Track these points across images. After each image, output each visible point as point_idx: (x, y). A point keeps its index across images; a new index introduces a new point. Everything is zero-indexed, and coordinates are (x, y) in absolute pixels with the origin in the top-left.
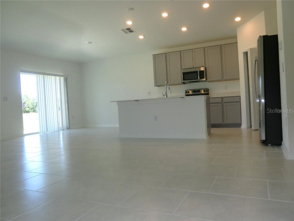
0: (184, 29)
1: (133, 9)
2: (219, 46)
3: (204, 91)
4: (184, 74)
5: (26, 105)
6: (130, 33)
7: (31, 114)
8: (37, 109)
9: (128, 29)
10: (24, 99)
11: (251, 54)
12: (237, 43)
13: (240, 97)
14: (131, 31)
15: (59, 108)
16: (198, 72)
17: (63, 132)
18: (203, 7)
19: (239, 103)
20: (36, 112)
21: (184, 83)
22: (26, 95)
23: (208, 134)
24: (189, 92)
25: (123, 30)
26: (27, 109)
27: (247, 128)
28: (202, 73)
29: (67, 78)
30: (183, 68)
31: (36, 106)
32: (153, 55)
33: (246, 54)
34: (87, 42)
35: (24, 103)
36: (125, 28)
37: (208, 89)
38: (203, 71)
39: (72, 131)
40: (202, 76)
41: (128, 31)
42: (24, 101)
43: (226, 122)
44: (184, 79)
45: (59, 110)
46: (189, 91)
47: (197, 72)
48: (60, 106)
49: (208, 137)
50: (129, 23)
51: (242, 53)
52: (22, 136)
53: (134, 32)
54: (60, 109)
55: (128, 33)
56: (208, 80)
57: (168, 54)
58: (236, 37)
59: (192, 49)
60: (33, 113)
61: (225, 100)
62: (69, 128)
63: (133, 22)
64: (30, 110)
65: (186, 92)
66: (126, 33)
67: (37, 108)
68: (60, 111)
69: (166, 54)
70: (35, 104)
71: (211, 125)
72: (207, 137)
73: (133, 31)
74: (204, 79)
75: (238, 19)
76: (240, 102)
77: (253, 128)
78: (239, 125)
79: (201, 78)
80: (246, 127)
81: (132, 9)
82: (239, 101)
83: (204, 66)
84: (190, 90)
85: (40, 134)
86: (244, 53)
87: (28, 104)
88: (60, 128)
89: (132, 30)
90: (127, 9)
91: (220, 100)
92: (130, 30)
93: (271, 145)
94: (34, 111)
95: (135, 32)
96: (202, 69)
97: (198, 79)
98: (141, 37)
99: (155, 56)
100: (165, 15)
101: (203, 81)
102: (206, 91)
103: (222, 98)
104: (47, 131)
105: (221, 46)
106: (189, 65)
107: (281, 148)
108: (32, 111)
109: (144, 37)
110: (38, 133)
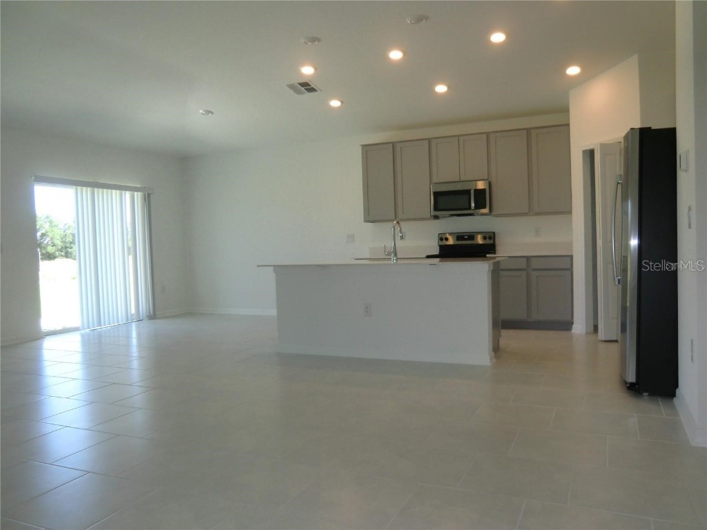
0: (441, 89)
1: (319, 40)
2: (525, 131)
3: (485, 238)
4: (437, 195)
5: (48, 239)
6: (308, 94)
7: (61, 262)
8: (75, 250)
9: (304, 85)
10: (42, 225)
11: (603, 156)
12: (568, 125)
13: (571, 257)
14: (312, 90)
15: (129, 249)
16: (472, 192)
17: (138, 328)
18: (491, 42)
19: (569, 272)
20: (71, 258)
21: (436, 217)
22: (47, 217)
23: (493, 353)
24: (447, 239)
25: (291, 87)
26: (50, 249)
27: (586, 334)
28: (480, 194)
29: (152, 195)
30: (435, 180)
31: (71, 243)
32: (363, 146)
33: (590, 154)
34: (201, 111)
35: (43, 235)
36: (296, 81)
37: (494, 233)
38: (484, 190)
39: (161, 325)
40: (480, 204)
41: (303, 89)
42: (43, 231)
43: (535, 317)
44: (436, 209)
45: (129, 254)
46: (448, 236)
47: (468, 192)
48: (130, 244)
49: (495, 360)
50: (308, 71)
51: (581, 153)
52: (38, 336)
53: (319, 91)
54: (132, 251)
55: (305, 93)
56: (494, 213)
57: (398, 146)
58: (565, 110)
59: (458, 136)
60: (65, 259)
61: (535, 264)
62: (152, 316)
63: (316, 69)
64: (57, 253)
65: (441, 239)
66: (299, 92)
67: (75, 248)
68: (131, 257)
69: (393, 144)
70: (69, 239)
71: (501, 323)
72: (491, 360)
73: (317, 89)
74: (486, 211)
75: (573, 71)
76: (570, 269)
77: (602, 335)
78: (567, 325)
79: (477, 207)
80: (584, 332)
81: (314, 40)
82: (570, 267)
83: (486, 178)
84: (450, 234)
85: (83, 332)
86: (584, 152)
87: (52, 239)
88: (132, 315)
89: (313, 86)
90: (302, 40)
91: (523, 264)
92: (307, 87)
93: (649, 395)
94: (67, 255)
95: (321, 91)
96: (481, 185)
97: (470, 208)
98: (335, 103)
99: (367, 149)
100: (396, 55)
101: (482, 214)
102: (490, 238)
103: (528, 258)
104: (100, 324)
105: (528, 130)
106: (450, 174)
107: (673, 407)
108: (63, 253)
109: (342, 102)
110: (75, 329)
